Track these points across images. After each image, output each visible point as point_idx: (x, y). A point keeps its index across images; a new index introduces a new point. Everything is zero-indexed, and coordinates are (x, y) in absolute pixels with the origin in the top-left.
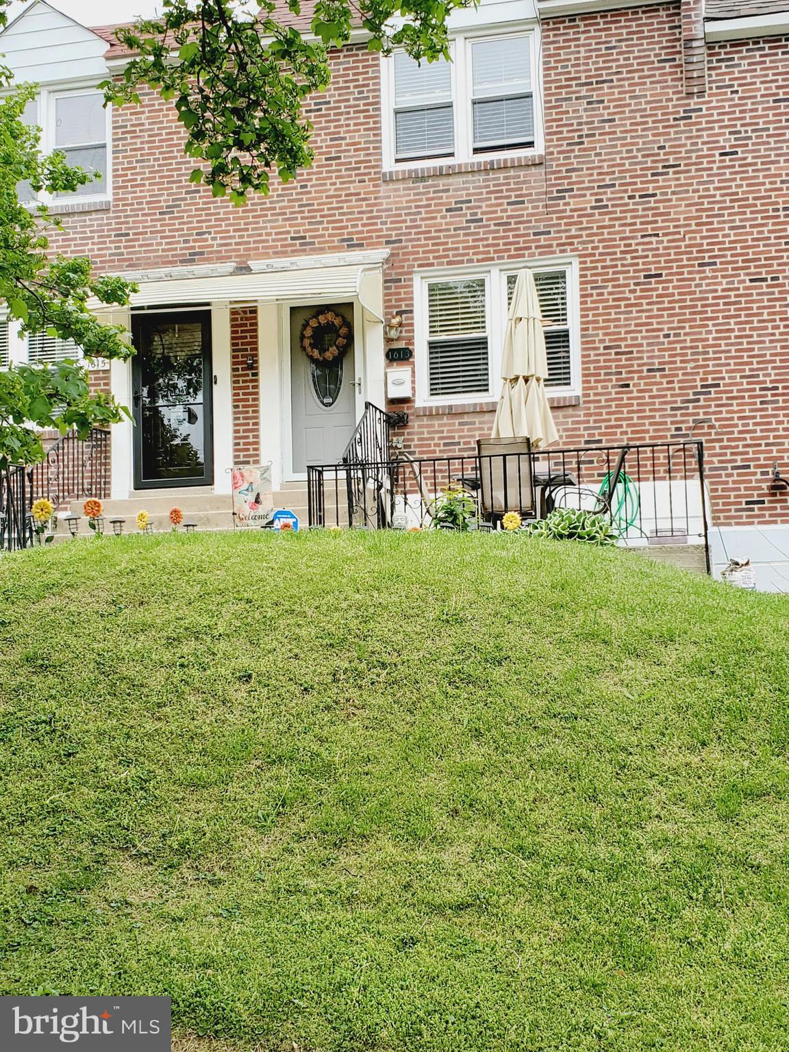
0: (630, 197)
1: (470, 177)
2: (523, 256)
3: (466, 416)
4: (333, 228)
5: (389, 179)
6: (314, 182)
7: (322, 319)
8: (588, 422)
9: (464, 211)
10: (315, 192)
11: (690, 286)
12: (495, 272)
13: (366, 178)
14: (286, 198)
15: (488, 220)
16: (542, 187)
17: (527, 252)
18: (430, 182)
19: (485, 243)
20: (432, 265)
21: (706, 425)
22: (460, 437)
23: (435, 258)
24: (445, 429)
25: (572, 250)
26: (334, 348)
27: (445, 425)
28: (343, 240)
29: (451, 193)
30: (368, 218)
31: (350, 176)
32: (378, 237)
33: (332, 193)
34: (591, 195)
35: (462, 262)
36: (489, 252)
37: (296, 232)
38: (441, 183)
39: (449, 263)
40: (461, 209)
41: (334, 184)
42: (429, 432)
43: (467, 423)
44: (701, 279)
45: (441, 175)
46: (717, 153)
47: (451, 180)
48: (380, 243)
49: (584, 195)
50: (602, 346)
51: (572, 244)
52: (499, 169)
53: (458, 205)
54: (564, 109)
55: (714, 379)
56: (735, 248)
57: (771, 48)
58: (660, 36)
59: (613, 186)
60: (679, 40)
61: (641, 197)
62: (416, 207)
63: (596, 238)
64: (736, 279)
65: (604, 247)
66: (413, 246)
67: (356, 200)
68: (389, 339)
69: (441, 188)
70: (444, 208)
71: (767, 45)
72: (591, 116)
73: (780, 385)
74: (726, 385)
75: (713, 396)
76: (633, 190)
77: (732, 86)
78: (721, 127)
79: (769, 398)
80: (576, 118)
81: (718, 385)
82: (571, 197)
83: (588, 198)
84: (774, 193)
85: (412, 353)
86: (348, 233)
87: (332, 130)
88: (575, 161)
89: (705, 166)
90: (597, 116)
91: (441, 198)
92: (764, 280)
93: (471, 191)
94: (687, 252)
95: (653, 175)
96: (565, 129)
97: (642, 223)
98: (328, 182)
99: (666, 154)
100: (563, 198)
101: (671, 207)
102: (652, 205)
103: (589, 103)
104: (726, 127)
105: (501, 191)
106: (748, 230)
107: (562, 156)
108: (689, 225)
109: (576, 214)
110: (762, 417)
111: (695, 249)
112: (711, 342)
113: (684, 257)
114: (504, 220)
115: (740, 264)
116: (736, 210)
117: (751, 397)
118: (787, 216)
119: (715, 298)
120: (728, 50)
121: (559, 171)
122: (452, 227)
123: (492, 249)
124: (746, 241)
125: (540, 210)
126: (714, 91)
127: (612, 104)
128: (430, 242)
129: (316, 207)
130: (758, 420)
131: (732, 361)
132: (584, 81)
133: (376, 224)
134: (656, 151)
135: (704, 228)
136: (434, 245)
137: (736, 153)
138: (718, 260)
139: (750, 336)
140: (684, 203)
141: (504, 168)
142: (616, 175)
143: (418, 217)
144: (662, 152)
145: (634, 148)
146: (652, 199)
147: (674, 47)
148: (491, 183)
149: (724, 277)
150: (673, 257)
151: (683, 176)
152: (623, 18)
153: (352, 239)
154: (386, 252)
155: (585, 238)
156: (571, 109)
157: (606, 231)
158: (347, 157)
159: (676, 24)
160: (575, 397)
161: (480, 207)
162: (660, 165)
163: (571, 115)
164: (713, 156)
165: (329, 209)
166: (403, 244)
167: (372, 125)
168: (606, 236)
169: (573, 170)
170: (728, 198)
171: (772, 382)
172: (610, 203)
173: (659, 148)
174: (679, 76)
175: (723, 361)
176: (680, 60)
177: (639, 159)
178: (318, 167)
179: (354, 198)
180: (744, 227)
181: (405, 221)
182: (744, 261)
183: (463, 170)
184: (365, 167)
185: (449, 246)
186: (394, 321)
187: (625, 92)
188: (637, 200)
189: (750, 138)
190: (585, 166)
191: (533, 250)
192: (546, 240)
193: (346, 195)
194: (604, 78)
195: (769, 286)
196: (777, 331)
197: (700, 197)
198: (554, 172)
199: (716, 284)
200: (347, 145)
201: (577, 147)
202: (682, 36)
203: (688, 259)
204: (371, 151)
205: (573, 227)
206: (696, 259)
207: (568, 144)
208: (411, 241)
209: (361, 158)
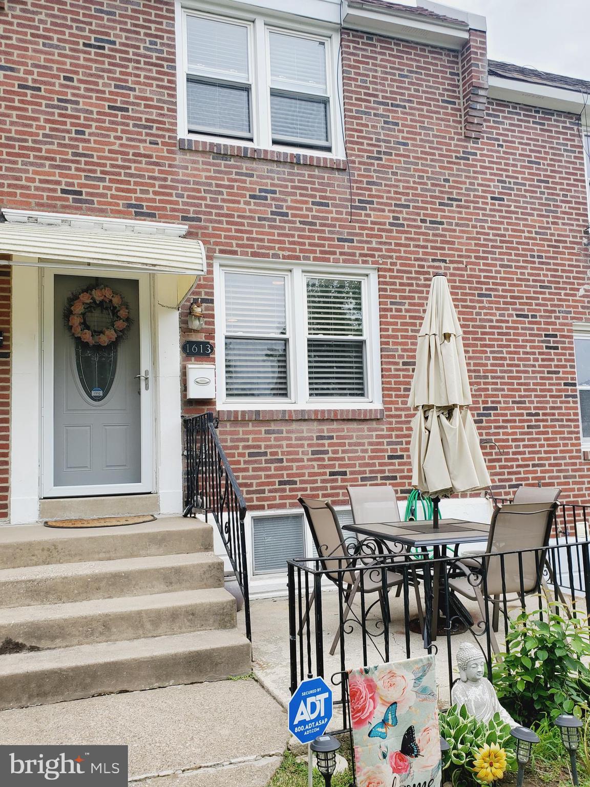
0: (423, 221)
1: (274, 167)
2: (328, 260)
3: (272, 424)
4: (118, 189)
5: (185, 147)
6: (93, 130)
7: (98, 295)
8: (390, 436)
9: (269, 201)
10: (95, 142)
11: (472, 313)
12: (297, 271)
13: (159, 140)
14: (56, 141)
15: (294, 215)
16: (345, 193)
17: (332, 257)
18: (232, 162)
19: (291, 239)
20: (235, 253)
21: (488, 445)
22: (267, 447)
23: (238, 245)
24: (251, 437)
25: (373, 263)
26: (113, 332)
27: (250, 432)
28: (130, 206)
29: (255, 179)
30: (161, 186)
31: (140, 134)
32: (173, 210)
33: (116, 148)
34: (390, 211)
35: (267, 256)
36: (294, 250)
37: (67, 184)
38: (245, 165)
39: (254, 254)
40: (266, 198)
41: (120, 138)
42: (232, 440)
43: (273, 432)
44: (480, 308)
45: (245, 157)
46: (489, 196)
47: (254, 165)
48: (176, 218)
49: (384, 211)
50: (401, 361)
51: (373, 256)
52: (305, 165)
53: (263, 194)
54: (363, 122)
55: (493, 402)
56: (504, 285)
57: (525, 115)
58: (443, 78)
59: (408, 207)
60: (458, 86)
61: (431, 222)
62: (217, 186)
63: (394, 255)
64: (506, 313)
65: (401, 265)
66: (214, 229)
67: (147, 163)
68: (185, 329)
69: (244, 171)
70: (248, 194)
71: (522, 112)
72: (388, 135)
73: (541, 412)
74: (502, 409)
75: (492, 418)
76: (425, 215)
77: (498, 140)
78: (491, 174)
79: (533, 423)
80: (376, 133)
81: (495, 409)
82: (371, 209)
83: (387, 213)
84: (531, 242)
85: (212, 348)
86: (137, 199)
87: (118, 75)
88: (375, 175)
89: (480, 205)
90: (393, 136)
91: (245, 182)
92: (526, 316)
93: (276, 182)
94: (469, 282)
95: (440, 204)
96: (365, 142)
97: (432, 248)
98: (113, 134)
99: (450, 187)
100: (365, 209)
101: (455, 237)
102: (440, 232)
103: (385, 122)
104: (495, 175)
105: (306, 189)
106: (513, 270)
107: (363, 167)
108: (470, 257)
109: (376, 227)
110: (529, 440)
111: (475, 280)
112: (489, 368)
113: (467, 285)
114: (310, 220)
115: (509, 300)
116: (504, 250)
117: (521, 421)
118: (540, 263)
119: (491, 327)
120: (495, 107)
121: (361, 182)
122: (257, 216)
123: (298, 247)
124: (512, 279)
125: (344, 216)
126: (485, 140)
127: (406, 129)
128: (233, 227)
129: (95, 160)
130: (526, 443)
131: (506, 387)
132: (381, 100)
133: (170, 195)
134: (442, 183)
135: (482, 262)
136: (237, 231)
137: (503, 200)
138: (492, 293)
139: (518, 366)
140: (465, 235)
141: (310, 165)
142: (411, 197)
143: (220, 197)
144: (447, 184)
145: (425, 175)
146: (441, 226)
147: (454, 91)
148: (296, 178)
149: (497, 309)
150: (457, 284)
151: (464, 210)
152: (413, 52)
153: (141, 207)
154: (184, 228)
155: (384, 253)
156: (370, 124)
157: (402, 249)
158: (137, 112)
159: (455, 71)
160: (376, 410)
161: (286, 201)
162: (446, 196)
163: (370, 129)
164: (486, 198)
165: (112, 166)
166: (202, 224)
167: (165, 84)
168: (402, 254)
169: (374, 183)
170: (498, 238)
171: (535, 408)
172: (405, 223)
173: (445, 180)
174: (459, 119)
175: (499, 386)
176: (459, 104)
177: (429, 187)
178: (99, 113)
179: (144, 160)
180: (511, 267)
181: (204, 199)
182: (512, 297)
183: (269, 158)
184: (158, 129)
185: (254, 235)
186: (198, 310)
187: (416, 121)
188: (428, 224)
189: (512, 189)
190: (383, 182)
191: (338, 256)
192: (349, 247)
193: (134, 154)
194: (398, 102)
195: (530, 323)
196: (537, 364)
197: (478, 233)
198: (356, 182)
199: (491, 314)
200: (136, 97)
201: (376, 162)
202: (461, 83)
203: (470, 288)
204: (165, 112)
205: (374, 240)
206: (476, 289)
207: (369, 157)
208: (211, 221)
209: (154, 117)
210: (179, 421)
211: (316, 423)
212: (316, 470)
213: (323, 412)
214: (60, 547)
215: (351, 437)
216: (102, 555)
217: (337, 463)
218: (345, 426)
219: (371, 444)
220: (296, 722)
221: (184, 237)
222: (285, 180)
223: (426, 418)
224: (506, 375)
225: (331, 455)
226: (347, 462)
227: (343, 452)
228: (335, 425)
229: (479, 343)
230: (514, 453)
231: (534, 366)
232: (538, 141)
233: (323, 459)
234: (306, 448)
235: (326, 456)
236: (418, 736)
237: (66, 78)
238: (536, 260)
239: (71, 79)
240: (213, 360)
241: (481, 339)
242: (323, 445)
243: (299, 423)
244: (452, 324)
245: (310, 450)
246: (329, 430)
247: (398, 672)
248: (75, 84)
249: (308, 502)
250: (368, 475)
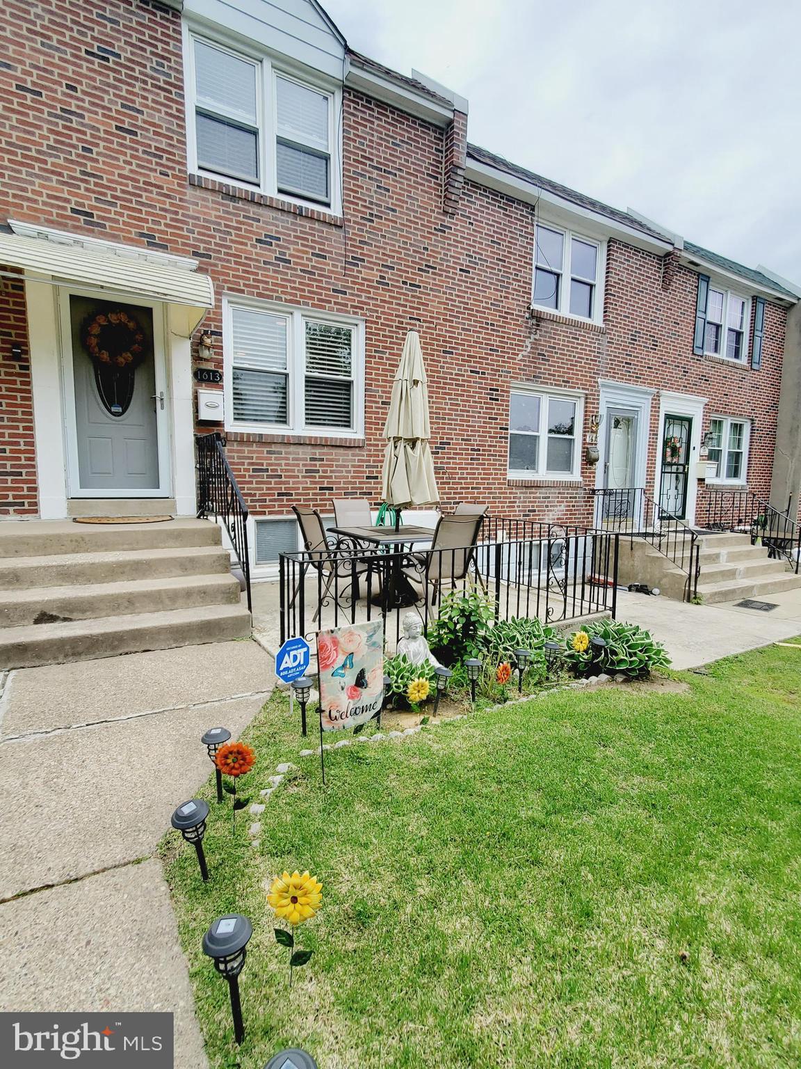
0: (404, 283)
1: (279, 215)
2: (324, 308)
3: (273, 446)
4: (130, 217)
5: (196, 183)
6: (101, 150)
7: (113, 318)
8: (369, 461)
9: (273, 247)
10: (104, 163)
11: (437, 366)
12: (297, 315)
13: (170, 172)
14: (62, 155)
15: (296, 263)
16: (341, 249)
17: (327, 305)
18: (240, 205)
19: (292, 285)
20: (242, 291)
21: (440, 471)
22: (269, 465)
24: (255, 456)
25: (362, 315)
26: (128, 353)
27: (254, 452)
28: (142, 235)
29: (261, 224)
30: (172, 219)
31: (150, 162)
32: (184, 244)
33: (126, 173)
34: (377, 270)
35: (271, 297)
36: (295, 295)
37: (77, 203)
38: (253, 210)
39: (259, 295)
40: (271, 244)
41: (130, 163)
42: (239, 458)
43: (274, 453)
44: (444, 362)
45: (252, 201)
46: (459, 267)
47: (261, 210)
48: (187, 252)
49: (372, 269)
50: (380, 401)
51: (362, 309)
52: (306, 217)
53: (268, 240)
54: (359, 183)
55: (447, 439)
56: (464, 345)
57: (492, 199)
58: (429, 152)
59: (393, 268)
60: (441, 163)
61: (411, 285)
62: (226, 226)
63: (380, 310)
64: (463, 368)
65: (385, 319)
66: (223, 267)
67: (158, 194)
68: (197, 358)
69: (251, 215)
70: (254, 237)
71: (491, 196)
72: (380, 200)
73: (481, 448)
74: (453, 444)
75: (446, 451)
76: (406, 277)
77: (470, 218)
78: (462, 248)
79: (475, 457)
80: (369, 196)
81: (449, 444)
82: (362, 266)
83: (375, 272)
84: (487, 311)
85: (221, 377)
86: (149, 229)
87: (124, 93)
88: (367, 235)
89: (451, 275)
90: (384, 201)
91: (252, 225)
92: (478, 373)
93: (280, 229)
94: (437, 340)
95: (419, 269)
96: (360, 203)
97: (411, 307)
98: (122, 158)
99: (428, 255)
100: (357, 265)
101: (429, 300)
102: (418, 294)
103: (378, 187)
104: (464, 249)
105: (307, 240)
106: (471, 333)
107: (357, 226)
108: (439, 319)
109: (366, 283)
110: (471, 469)
111: (441, 339)
112: (447, 411)
113: (435, 342)
114: (310, 269)
115: (466, 358)
116: (466, 316)
117: (466, 454)
118: (492, 330)
119: (451, 379)
120: (469, 187)
121: (355, 240)
122: (262, 259)
123: (298, 293)
124: (470, 341)
125: (339, 270)
126: (459, 217)
127: (395, 196)
128: (241, 268)
129: (105, 182)
130: (469, 471)
131: (458, 428)
132: (375, 165)
133: (182, 229)
134: (422, 251)
135: (448, 324)
136: (244, 271)
137: (468, 272)
138: (454, 351)
139: (468, 411)
140: (437, 300)
141: (311, 218)
142: (395, 260)
143: (228, 237)
144: (426, 252)
145: (409, 242)
146: (418, 289)
147: (438, 167)
148: (299, 229)
149: (457, 364)
150: (428, 341)
151: (437, 277)
152: (406, 122)
153: (154, 237)
154: (195, 262)
155: (371, 307)
156: (365, 186)
157: (386, 305)
158: (146, 137)
159: (440, 148)
160: (359, 439)
161: (289, 249)
162: (424, 263)
163: (364, 191)
164: (456, 269)
165: (123, 191)
166: (212, 261)
167: (174, 112)
168: (386, 310)
169: (365, 243)
170: (462, 305)
171: (477, 445)
172: (390, 282)
173: (424, 248)
174: (439, 194)
175: (453, 427)
176: (441, 180)
177: (411, 253)
178: (106, 132)
179: (155, 190)
180: (470, 330)
181: (214, 237)
182: (468, 356)
183: (274, 206)
184: (168, 159)
185: (260, 278)
186: (208, 341)
187: (404, 190)
188: (408, 286)
189: (477, 264)
190: (374, 243)
191: (332, 305)
192: (342, 298)
193: (145, 183)
194: (390, 170)
195: (480, 378)
196: (482, 411)
197: (447, 299)
198: (351, 239)
199: (451, 368)
200: (145, 122)
201: (369, 224)
202: (444, 161)
203: (437, 345)
204: (175, 143)
205: (363, 294)
206: (442, 346)
207: (362, 218)
208: (220, 259)
209: (163, 146)
210: (192, 439)
211: (309, 447)
212: (309, 485)
213: (316, 438)
214: (87, 539)
215: (338, 460)
216: (125, 547)
217: (326, 480)
218: (334, 451)
219: (353, 466)
220: (281, 669)
221: (195, 271)
222: (288, 229)
223: (396, 447)
224: (459, 418)
225: (321, 474)
226: (334, 480)
227: (331, 472)
228: (325, 450)
229: (441, 391)
230: (459, 479)
231: (480, 413)
232: (500, 224)
233: (315, 477)
234: (301, 467)
235: (317, 475)
236: (367, 675)
237: (68, 86)
238: (489, 327)
239: (74, 89)
240: (222, 387)
241: (443, 388)
242: (315, 465)
243: (295, 446)
244: (420, 373)
245: (304, 469)
246: (320, 454)
247: (356, 632)
248: (79, 94)
249: (301, 510)
250: (350, 491)
